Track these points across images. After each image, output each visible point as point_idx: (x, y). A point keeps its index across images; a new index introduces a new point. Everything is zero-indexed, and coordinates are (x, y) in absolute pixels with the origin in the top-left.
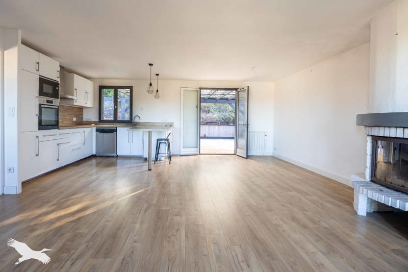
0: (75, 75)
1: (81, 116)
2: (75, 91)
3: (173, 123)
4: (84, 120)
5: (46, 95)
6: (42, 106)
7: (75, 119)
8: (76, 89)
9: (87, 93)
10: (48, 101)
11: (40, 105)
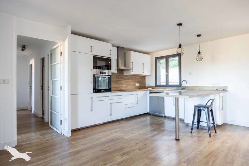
0: (131, 51)
1: (143, 82)
2: (131, 64)
3: (227, 87)
4: (146, 85)
5: (99, 68)
6: (96, 76)
7: (137, 85)
8: (132, 62)
9: (143, 64)
10: (101, 73)
11: (94, 75)
